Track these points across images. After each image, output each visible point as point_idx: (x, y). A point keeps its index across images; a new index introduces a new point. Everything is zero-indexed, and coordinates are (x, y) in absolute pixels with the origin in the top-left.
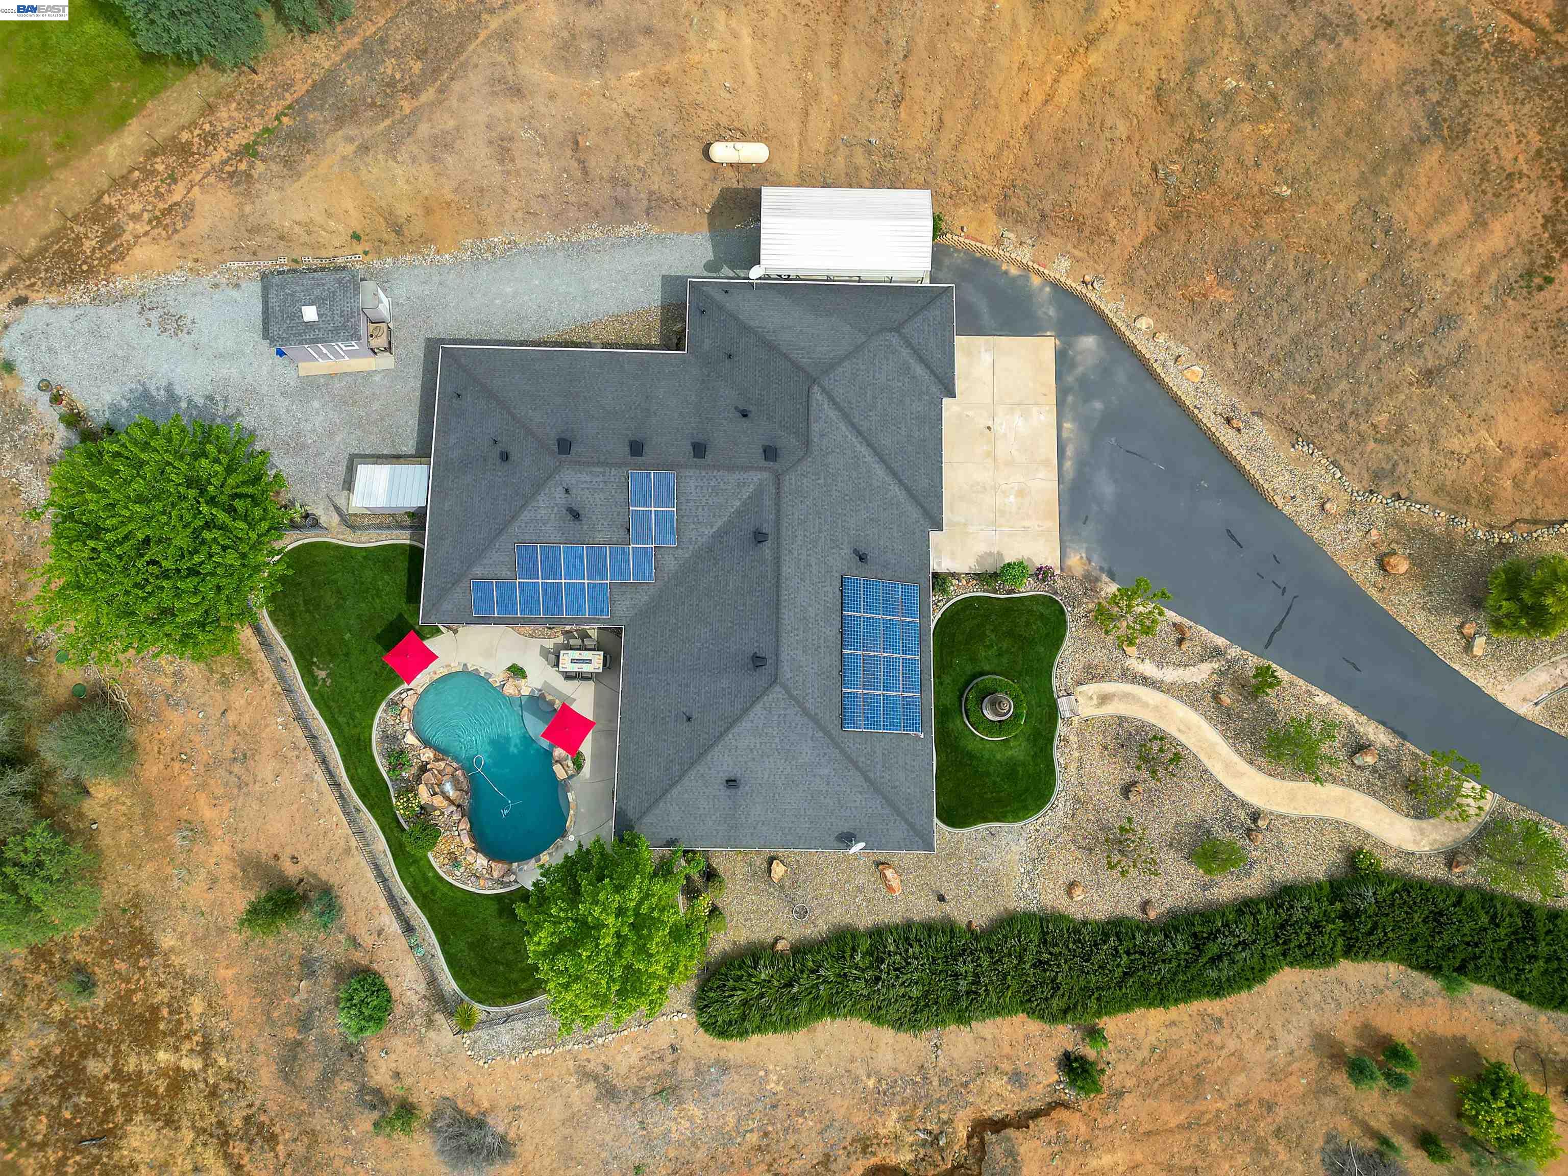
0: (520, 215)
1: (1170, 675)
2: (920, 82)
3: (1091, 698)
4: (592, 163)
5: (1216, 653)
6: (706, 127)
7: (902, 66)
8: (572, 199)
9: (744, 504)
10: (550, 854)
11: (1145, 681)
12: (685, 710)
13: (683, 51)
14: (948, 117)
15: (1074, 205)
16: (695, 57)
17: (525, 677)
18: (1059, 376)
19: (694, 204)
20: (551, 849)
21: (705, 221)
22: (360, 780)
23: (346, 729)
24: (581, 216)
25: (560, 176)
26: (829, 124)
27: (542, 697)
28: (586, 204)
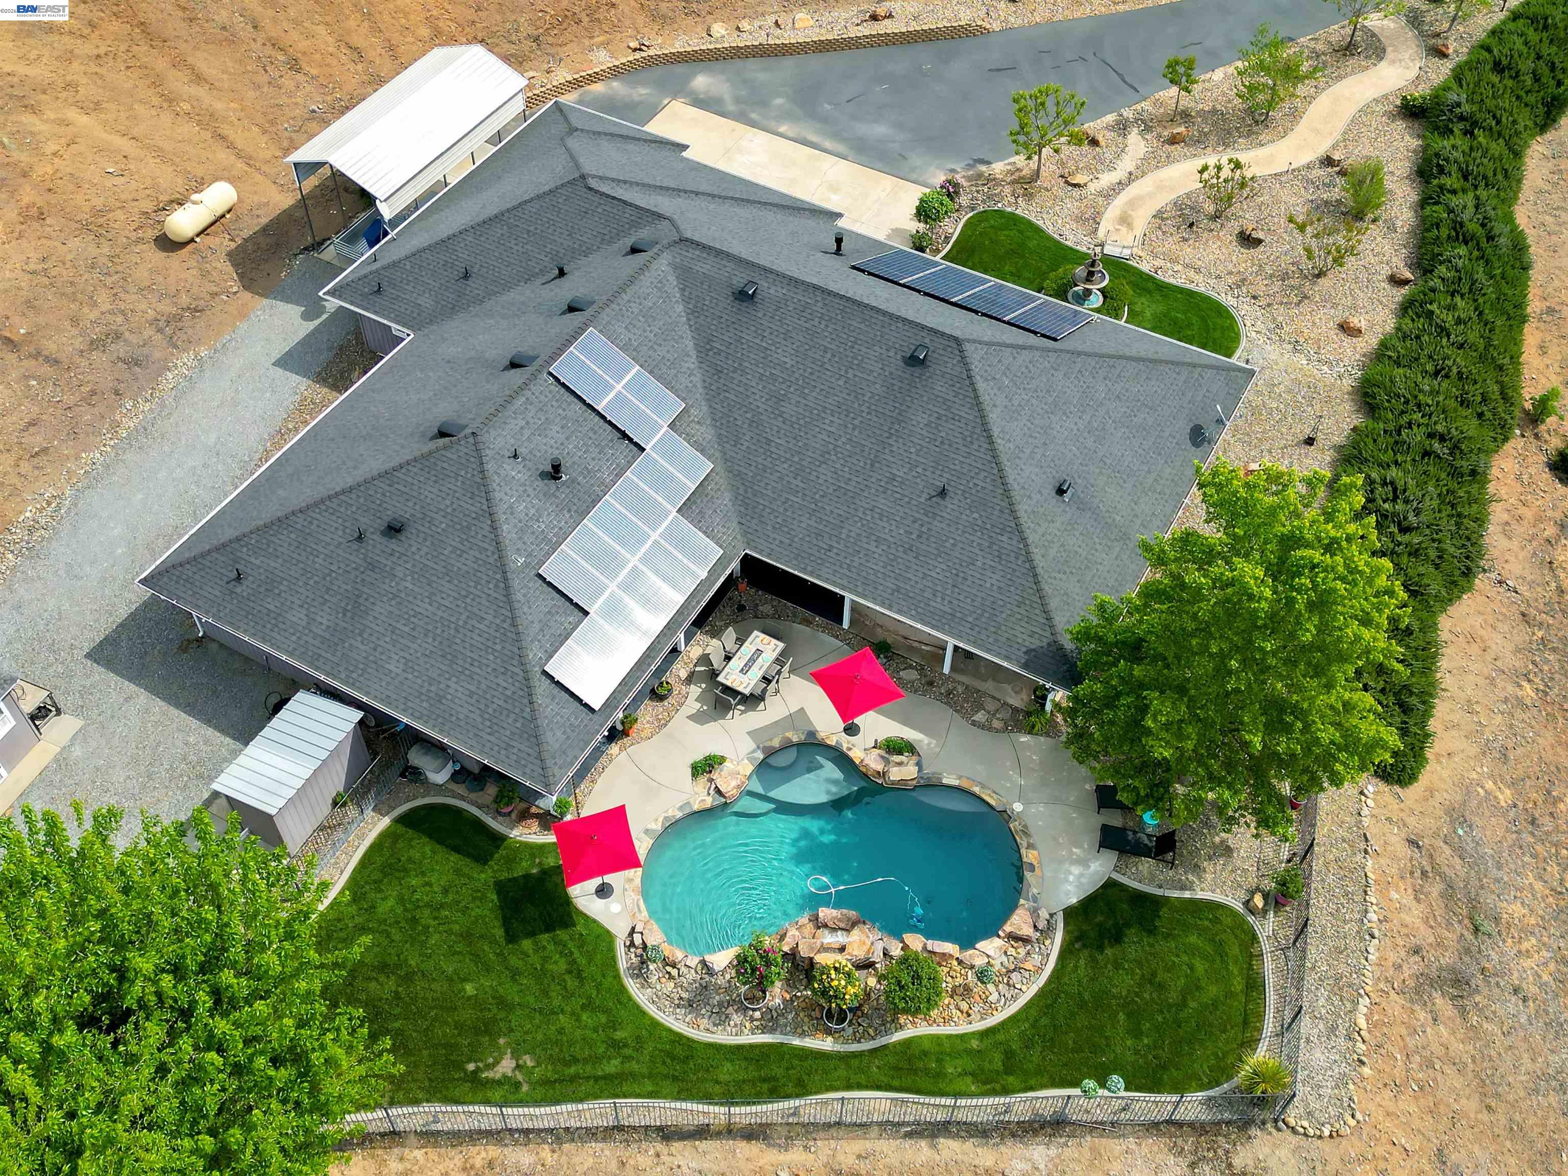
0: (25, 467)
1: (1127, 164)
2: (294, 35)
3: (1118, 230)
4: (50, 347)
5: (1122, 127)
6: (136, 225)
7: (261, 37)
8: (69, 399)
9: (686, 300)
10: (1030, 846)
11: (1121, 185)
12: (925, 496)
13: (25, 175)
14: (358, 41)
15: (548, 10)
16: (44, 169)
17: (722, 760)
18: (722, 114)
19: (214, 295)
20: (1023, 842)
21: (247, 295)
22: (740, 1084)
23: (634, 1066)
24: (100, 409)
25: (29, 387)
26: (255, 129)
27: (771, 753)
28: (93, 393)
